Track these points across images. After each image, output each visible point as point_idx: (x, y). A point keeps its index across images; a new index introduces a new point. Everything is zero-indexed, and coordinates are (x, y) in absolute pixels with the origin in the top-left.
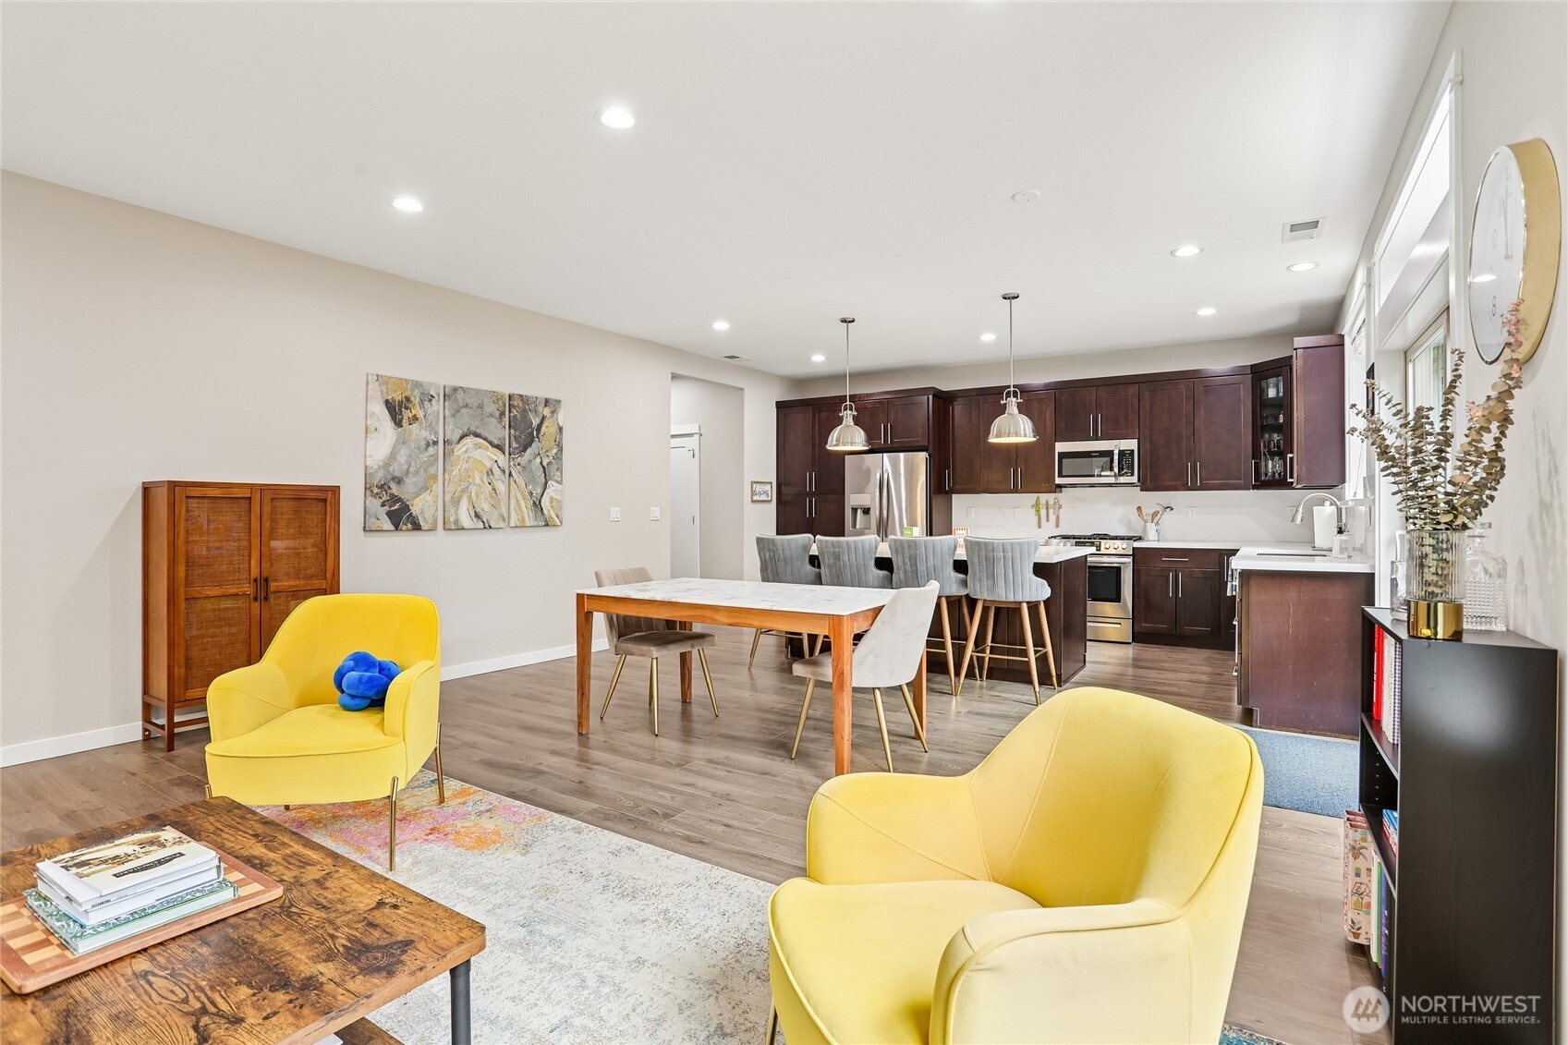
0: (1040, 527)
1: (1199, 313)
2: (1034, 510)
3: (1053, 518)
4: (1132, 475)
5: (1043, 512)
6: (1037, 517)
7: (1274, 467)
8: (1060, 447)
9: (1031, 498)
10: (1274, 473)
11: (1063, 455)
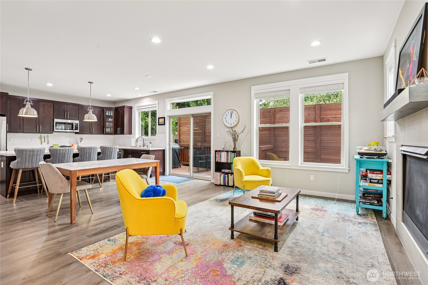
0: (42, 144)
1: (107, 95)
2: (39, 139)
3: (46, 141)
4: (78, 130)
5: (43, 140)
6: (40, 141)
7: (108, 130)
8: (56, 120)
9: (39, 135)
10: (108, 131)
11: (57, 123)
